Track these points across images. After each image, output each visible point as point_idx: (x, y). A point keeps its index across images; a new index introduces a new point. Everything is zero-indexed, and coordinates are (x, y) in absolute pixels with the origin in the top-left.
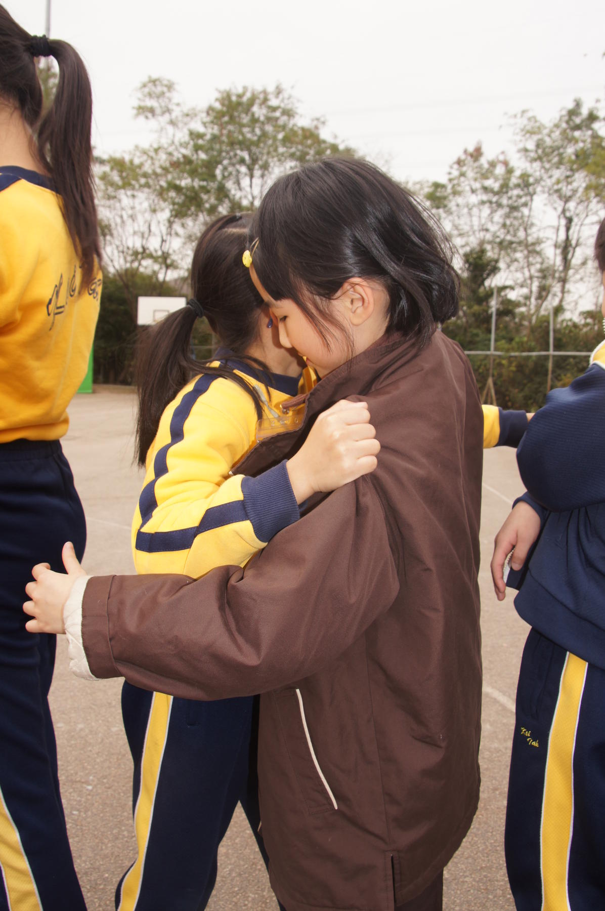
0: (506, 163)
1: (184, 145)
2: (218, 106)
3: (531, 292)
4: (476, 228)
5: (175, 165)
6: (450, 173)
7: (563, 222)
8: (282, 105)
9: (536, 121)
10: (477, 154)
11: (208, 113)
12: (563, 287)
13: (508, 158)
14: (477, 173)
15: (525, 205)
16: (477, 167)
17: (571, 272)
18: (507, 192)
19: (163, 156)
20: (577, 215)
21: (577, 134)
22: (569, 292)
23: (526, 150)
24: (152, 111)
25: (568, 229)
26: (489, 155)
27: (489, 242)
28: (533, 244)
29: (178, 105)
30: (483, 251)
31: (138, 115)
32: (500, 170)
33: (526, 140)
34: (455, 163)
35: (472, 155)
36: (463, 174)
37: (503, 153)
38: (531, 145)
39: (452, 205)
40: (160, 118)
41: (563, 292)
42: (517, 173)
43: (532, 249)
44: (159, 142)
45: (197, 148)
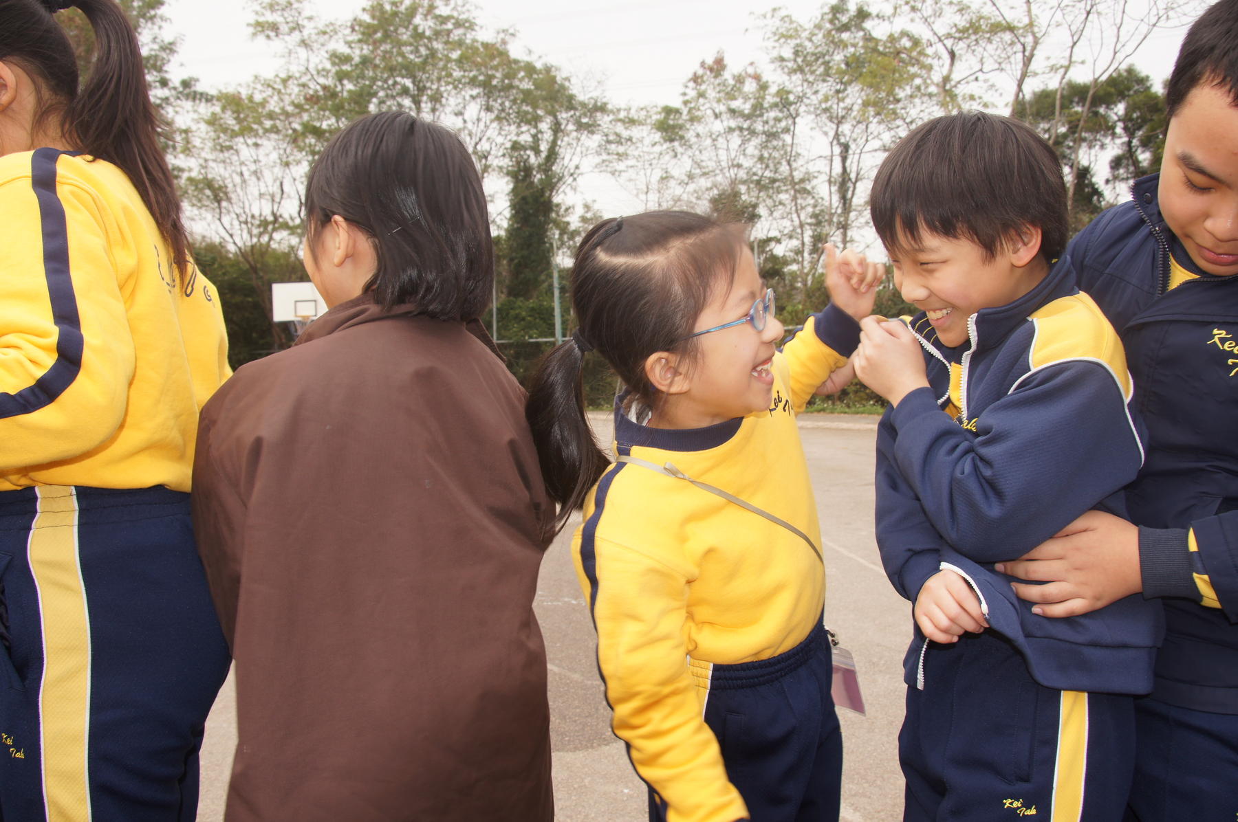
0: (757, 77)
1: (323, 72)
2: (367, 18)
3: (803, 244)
4: (724, 164)
5: (313, 99)
6: (684, 94)
7: (837, 150)
8: (455, 14)
9: (791, 22)
10: (718, 67)
11: (353, 30)
12: (845, 235)
13: (759, 71)
14: (719, 92)
15: (786, 130)
16: (719, 84)
17: (853, 215)
18: (761, 115)
19: (294, 89)
20: (855, 140)
21: (845, 36)
22: (852, 241)
23: (782, 59)
24: (275, 27)
25: (844, 159)
26: (734, 67)
27: (744, 182)
28: (802, 181)
29: (310, 19)
30: (736, 195)
31: (254, 34)
32: (750, 87)
33: (781, 46)
34: (690, 81)
35: (711, 70)
36: (701, 95)
37: (752, 64)
38: (787, 53)
39: (690, 135)
40: (287, 38)
41: (845, 242)
42: (773, 89)
43: (800, 188)
44: (288, 70)
45: (341, 77)
